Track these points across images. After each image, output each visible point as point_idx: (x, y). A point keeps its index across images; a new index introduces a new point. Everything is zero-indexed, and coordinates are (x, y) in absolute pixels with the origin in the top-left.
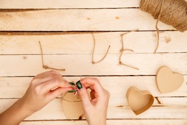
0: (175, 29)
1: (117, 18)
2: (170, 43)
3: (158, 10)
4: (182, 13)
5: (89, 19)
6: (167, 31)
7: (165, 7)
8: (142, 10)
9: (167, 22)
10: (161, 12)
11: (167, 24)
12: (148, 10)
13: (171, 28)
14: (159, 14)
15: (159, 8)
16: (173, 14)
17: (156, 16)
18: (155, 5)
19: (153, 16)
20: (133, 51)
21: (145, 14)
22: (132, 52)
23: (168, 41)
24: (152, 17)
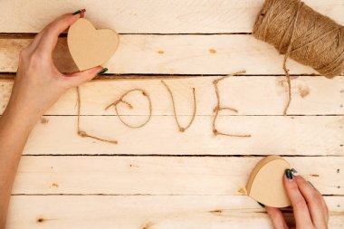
0: (317, 73)
1: (213, 51)
2: (307, 97)
3: (286, 38)
4: (329, 44)
5: (161, 52)
6: (302, 75)
7: (299, 34)
8: (257, 37)
9: (303, 60)
10: (292, 41)
11: (303, 63)
12: (267, 37)
13: (310, 70)
14: (287, 46)
15: (287, 34)
16: (313, 46)
17: (283, 49)
18: (282, 30)
19: (278, 48)
20: (236, 111)
21: (263, 45)
22: (235, 113)
23: (304, 94)
24: (275, 50)
